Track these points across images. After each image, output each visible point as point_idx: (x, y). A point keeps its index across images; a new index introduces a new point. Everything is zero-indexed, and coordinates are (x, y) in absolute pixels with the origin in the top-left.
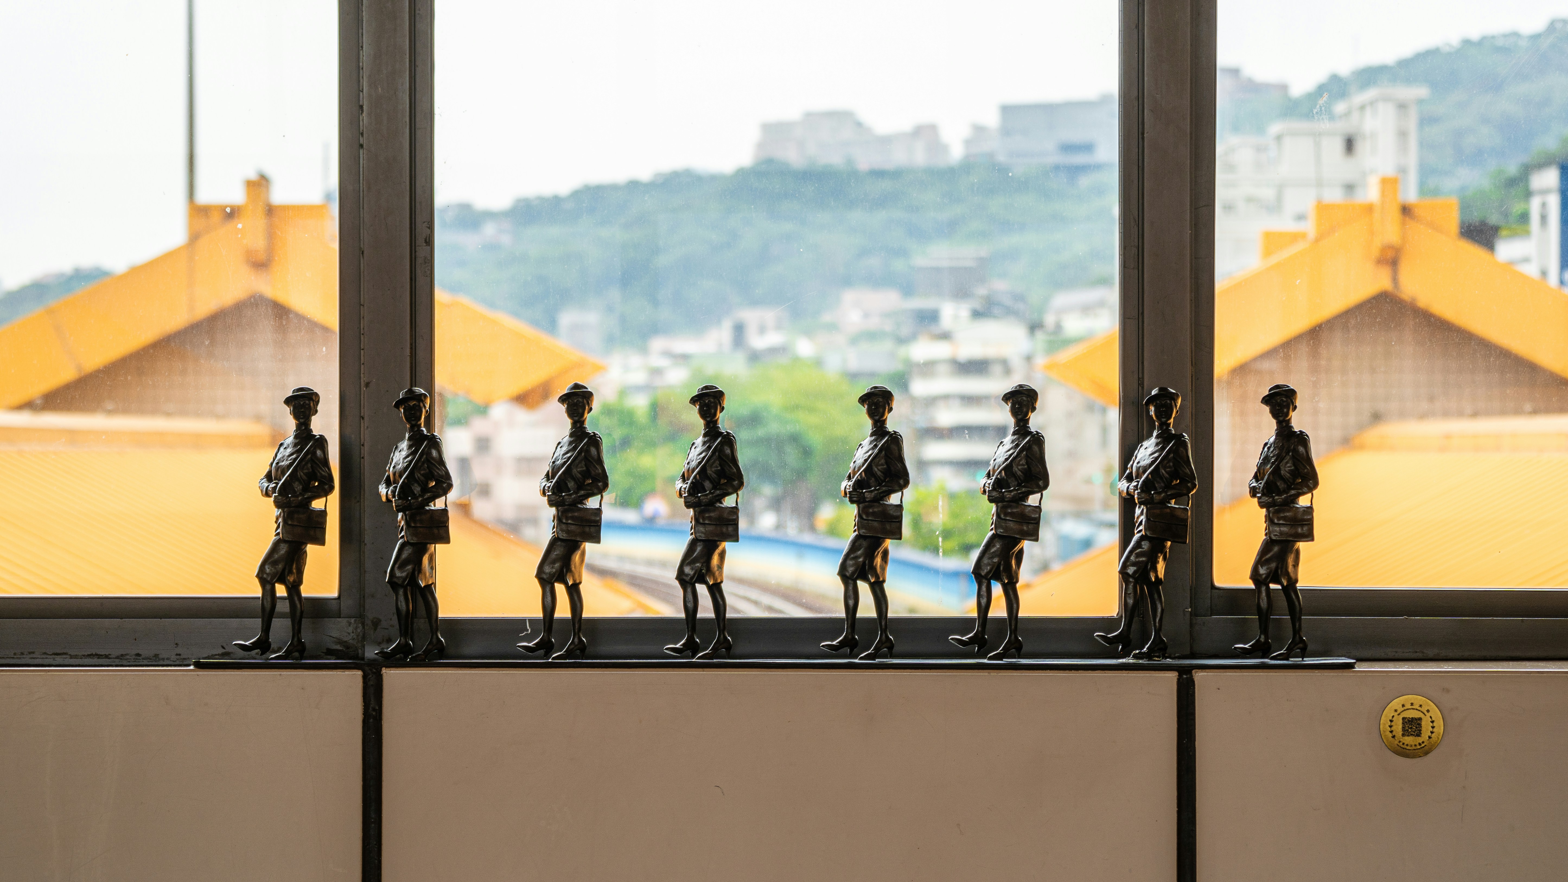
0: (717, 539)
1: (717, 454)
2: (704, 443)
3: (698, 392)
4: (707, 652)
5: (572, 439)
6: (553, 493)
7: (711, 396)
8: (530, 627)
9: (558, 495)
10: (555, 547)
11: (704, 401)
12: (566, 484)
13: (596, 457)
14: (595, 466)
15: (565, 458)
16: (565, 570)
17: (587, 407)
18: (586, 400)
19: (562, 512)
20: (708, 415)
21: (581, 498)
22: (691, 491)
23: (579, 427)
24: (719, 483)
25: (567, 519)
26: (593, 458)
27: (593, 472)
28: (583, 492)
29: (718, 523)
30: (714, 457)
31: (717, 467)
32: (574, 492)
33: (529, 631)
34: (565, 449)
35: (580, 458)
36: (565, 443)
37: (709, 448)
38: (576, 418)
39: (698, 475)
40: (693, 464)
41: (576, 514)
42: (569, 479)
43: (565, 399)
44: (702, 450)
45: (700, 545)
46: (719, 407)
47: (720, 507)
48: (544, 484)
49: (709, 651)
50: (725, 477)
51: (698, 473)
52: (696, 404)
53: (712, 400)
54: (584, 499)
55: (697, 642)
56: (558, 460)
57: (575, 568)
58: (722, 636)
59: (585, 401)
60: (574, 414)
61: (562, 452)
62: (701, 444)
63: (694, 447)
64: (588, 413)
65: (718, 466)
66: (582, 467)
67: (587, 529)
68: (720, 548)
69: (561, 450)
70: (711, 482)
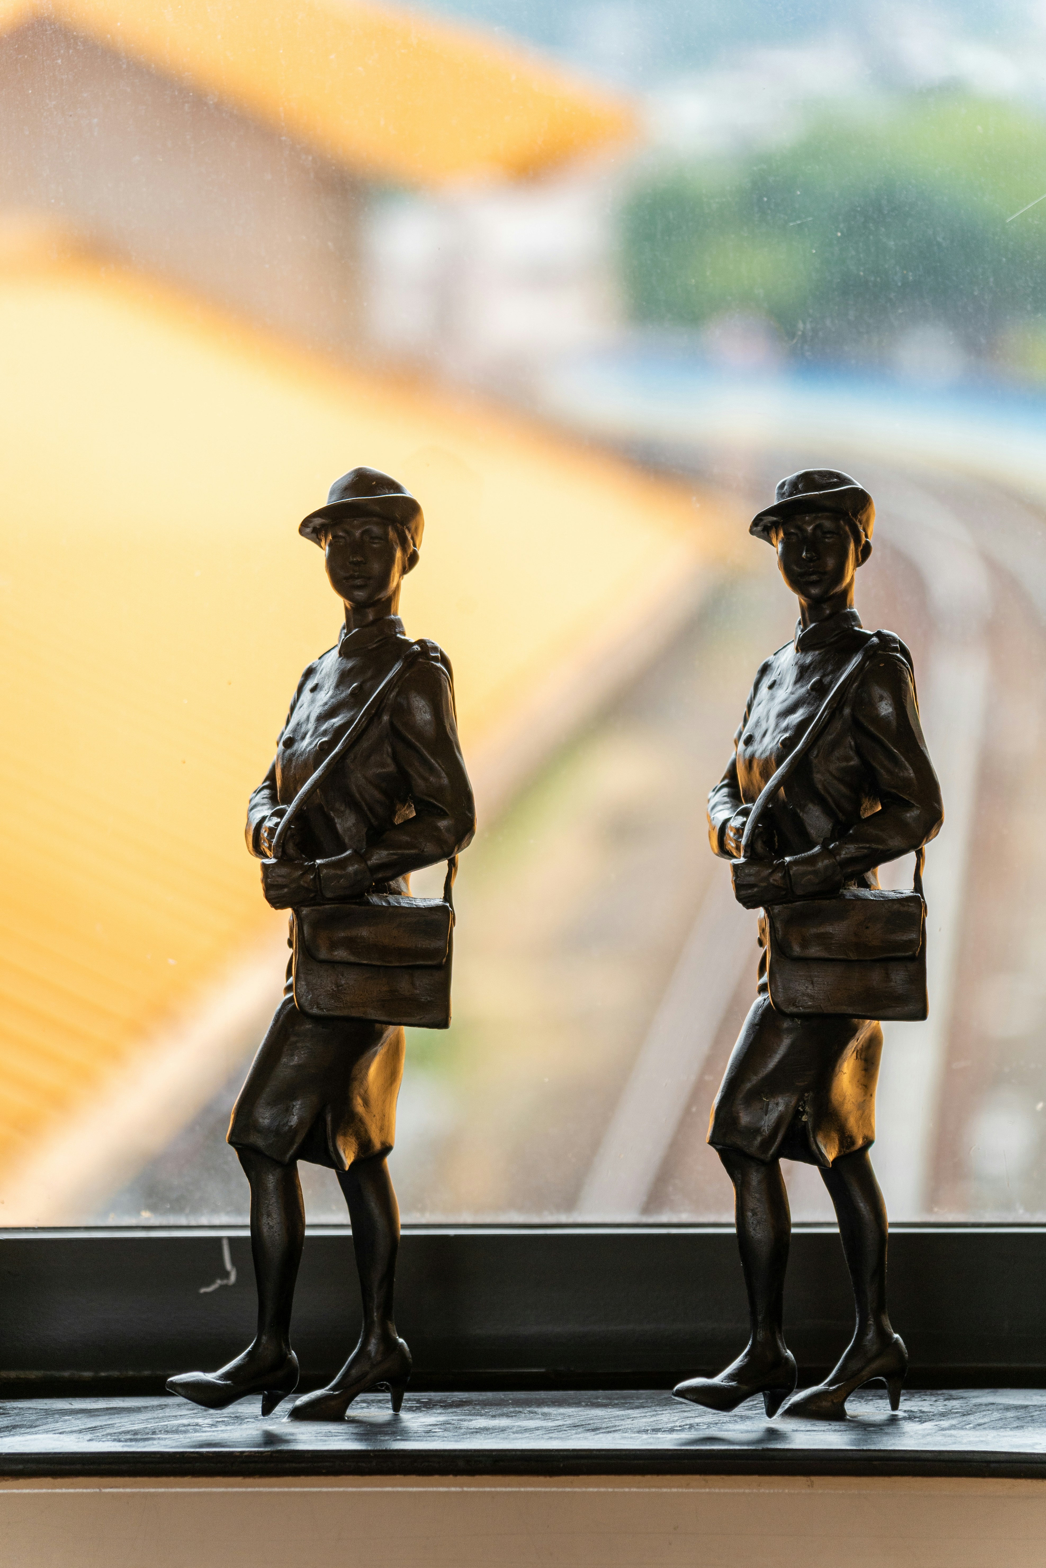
0: (850, 1011)
1: (847, 711)
2: (803, 673)
3: (781, 495)
4: (821, 1387)
5: (350, 664)
6: (283, 858)
7: (824, 509)
8: (234, 1262)
9: (301, 866)
10: (293, 1039)
11: (801, 529)
12: (330, 824)
13: (430, 731)
14: (425, 762)
15: (325, 733)
16: (329, 1119)
17: (398, 554)
18: (397, 530)
19: (316, 926)
20: (814, 578)
21: (380, 875)
22: (759, 846)
23: (374, 622)
24: (854, 817)
25: (333, 945)
26: (420, 735)
27: (420, 782)
28: (384, 853)
29: (853, 956)
30: (838, 725)
31: (847, 759)
32: (356, 852)
33: (233, 1278)
34: (324, 696)
35: (374, 733)
36: (328, 675)
37: (820, 690)
38: (360, 594)
39: (782, 790)
40: (767, 745)
41: (364, 932)
42: (337, 805)
43: (323, 525)
44: (794, 697)
45: (789, 1030)
46: (852, 546)
47: (858, 898)
48: (257, 816)
49: (831, 1384)
50: (878, 793)
51: (783, 781)
52: (773, 535)
53: (828, 524)
54: (394, 877)
55: (787, 1359)
56: (303, 738)
57: (366, 1103)
58: (871, 1335)
59: (392, 534)
60: (352, 577)
61: (317, 710)
62: (791, 676)
63: (766, 682)
64: (405, 571)
65: (851, 753)
66: (383, 765)
67: (404, 986)
68: (863, 1035)
69: (313, 701)
70: (828, 811)
